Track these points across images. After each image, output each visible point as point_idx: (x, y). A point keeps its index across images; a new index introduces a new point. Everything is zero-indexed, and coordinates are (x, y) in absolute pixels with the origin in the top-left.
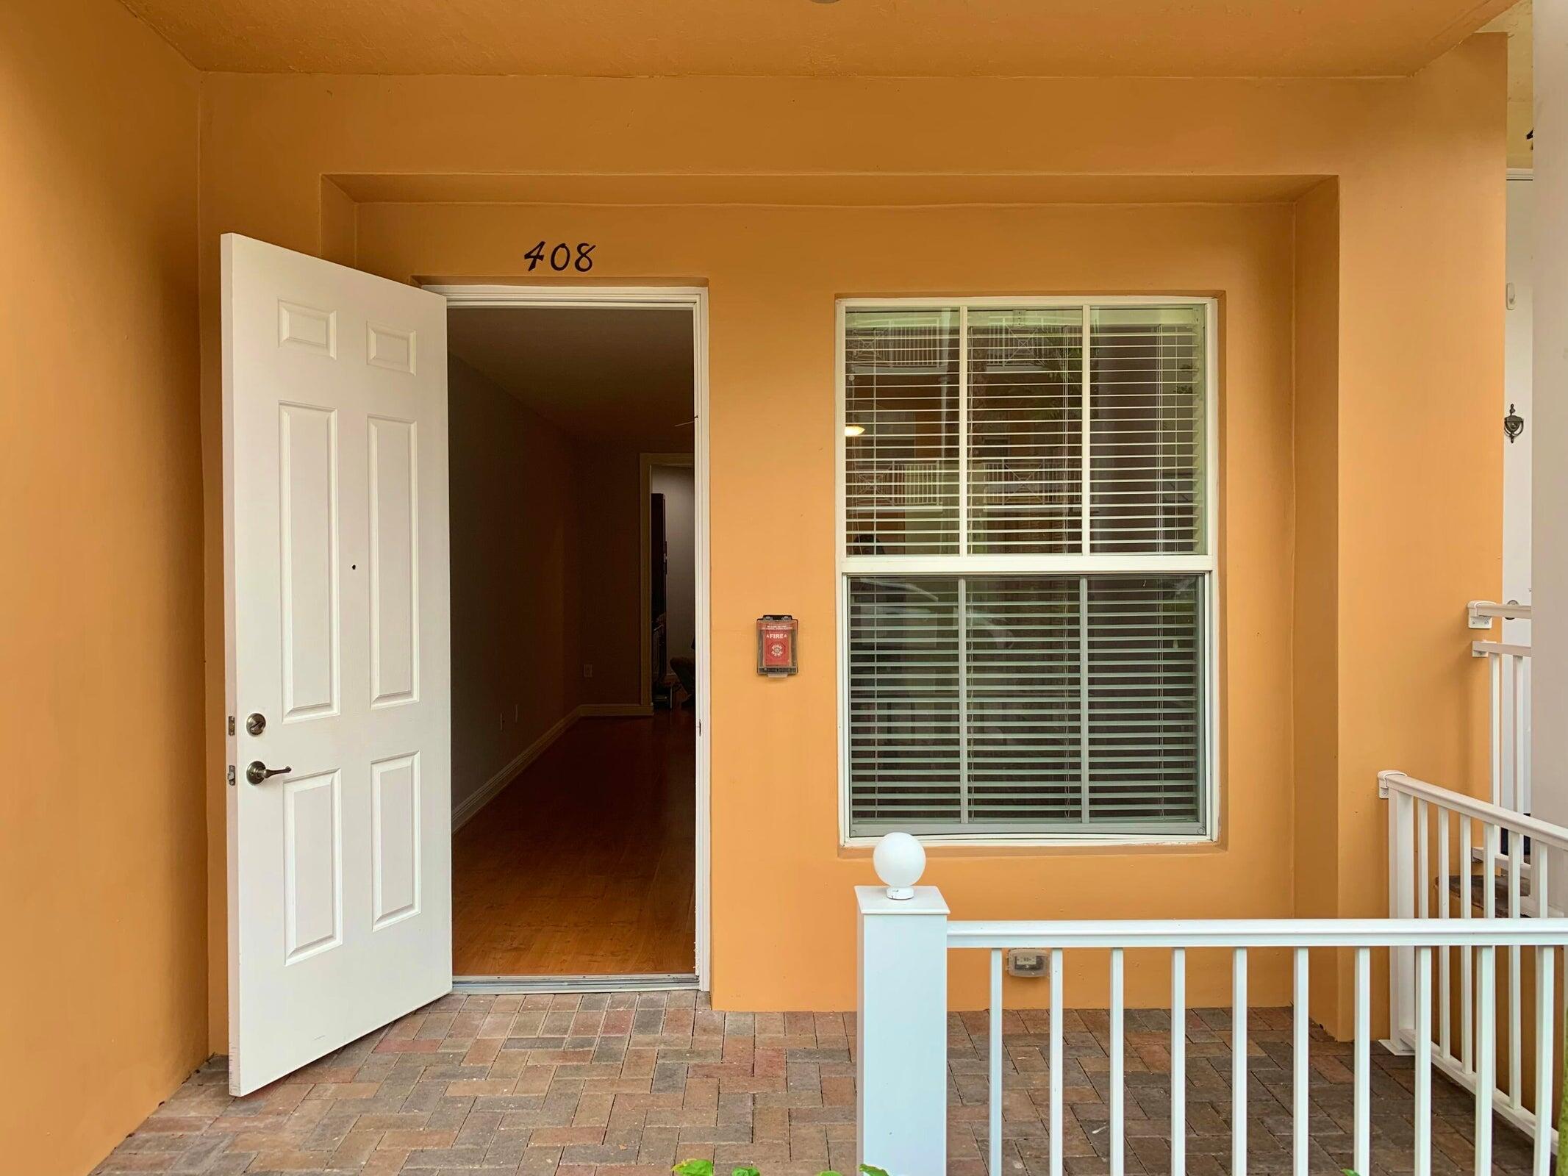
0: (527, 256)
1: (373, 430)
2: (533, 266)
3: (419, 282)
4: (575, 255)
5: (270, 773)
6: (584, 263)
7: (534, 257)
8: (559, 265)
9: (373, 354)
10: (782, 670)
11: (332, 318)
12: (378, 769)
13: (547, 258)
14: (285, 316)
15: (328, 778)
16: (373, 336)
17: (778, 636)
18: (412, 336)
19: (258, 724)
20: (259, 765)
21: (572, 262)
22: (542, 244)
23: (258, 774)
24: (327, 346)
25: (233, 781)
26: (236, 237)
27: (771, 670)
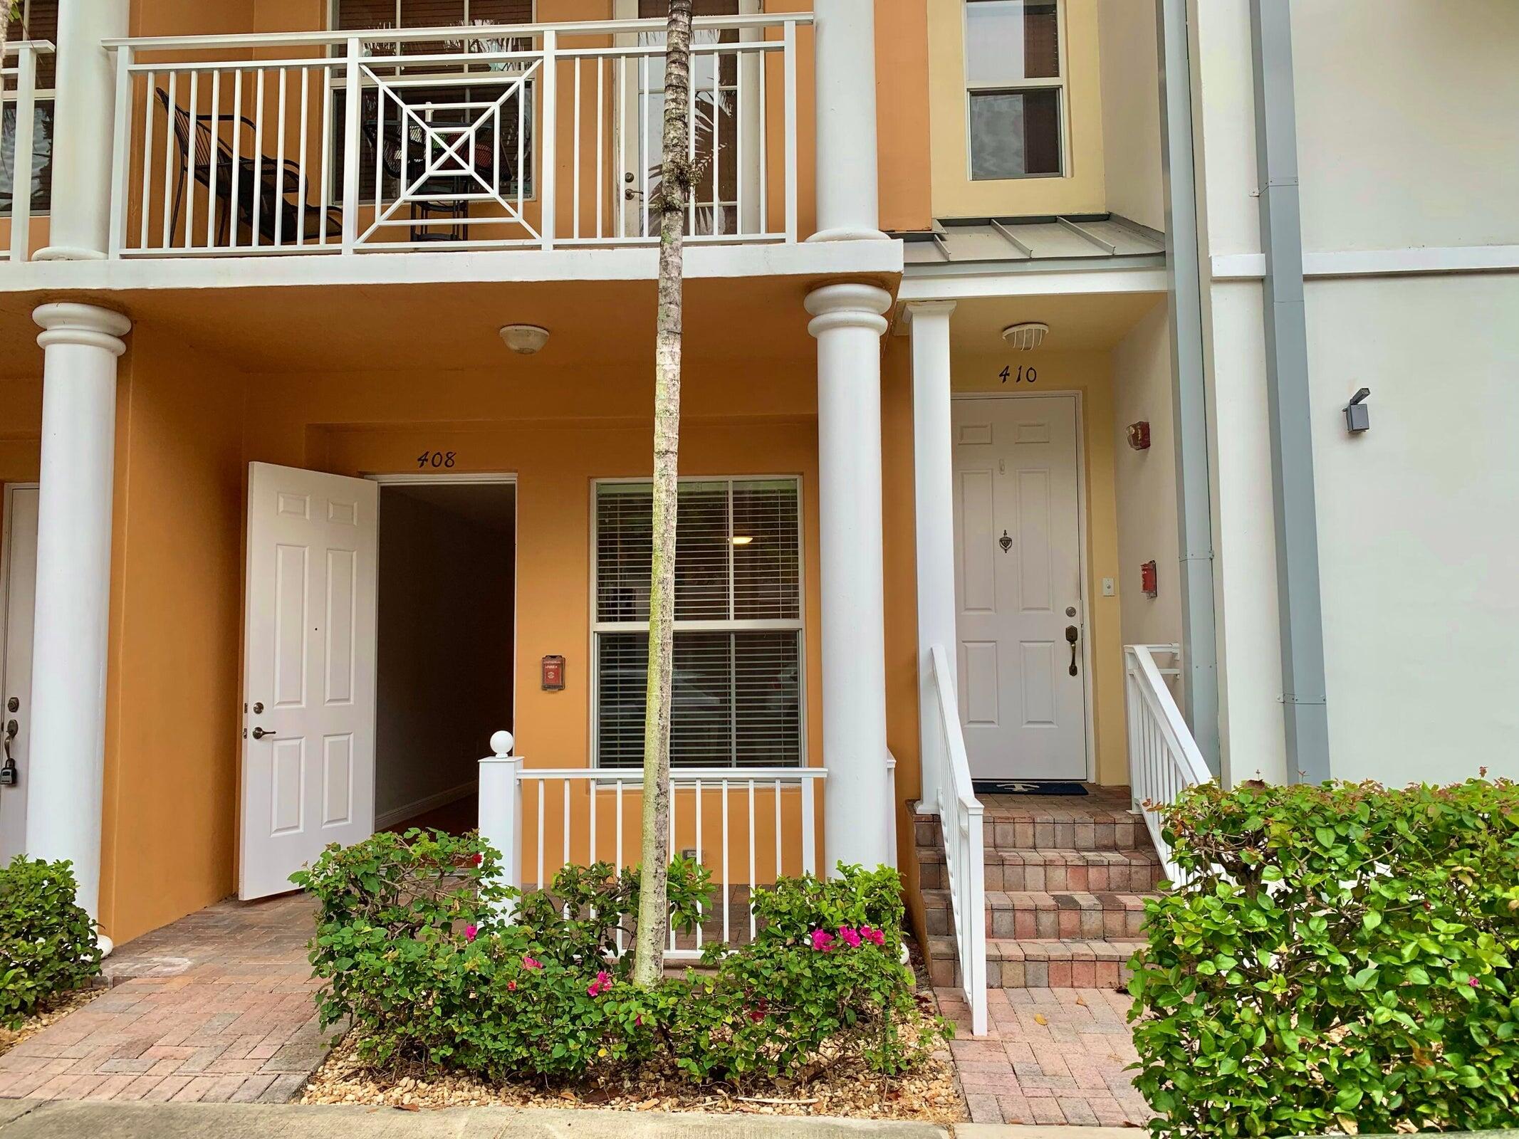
0: (419, 460)
1: (330, 555)
2: (422, 465)
3: (361, 475)
4: (445, 458)
5: (265, 733)
6: (450, 463)
7: (423, 460)
8: (436, 464)
9: (331, 516)
10: (555, 687)
11: (308, 499)
12: (327, 740)
13: (430, 461)
14: (281, 500)
15: (298, 741)
16: (331, 507)
17: (551, 667)
18: (355, 504)
19: (259, 709)
20: (259, 729)
21: (443, 463)
22: (427, 453)
23: (259, 734)
24: (304, 514)
25: (246, 736)
26: (256, 463)
27: (549, 687)
